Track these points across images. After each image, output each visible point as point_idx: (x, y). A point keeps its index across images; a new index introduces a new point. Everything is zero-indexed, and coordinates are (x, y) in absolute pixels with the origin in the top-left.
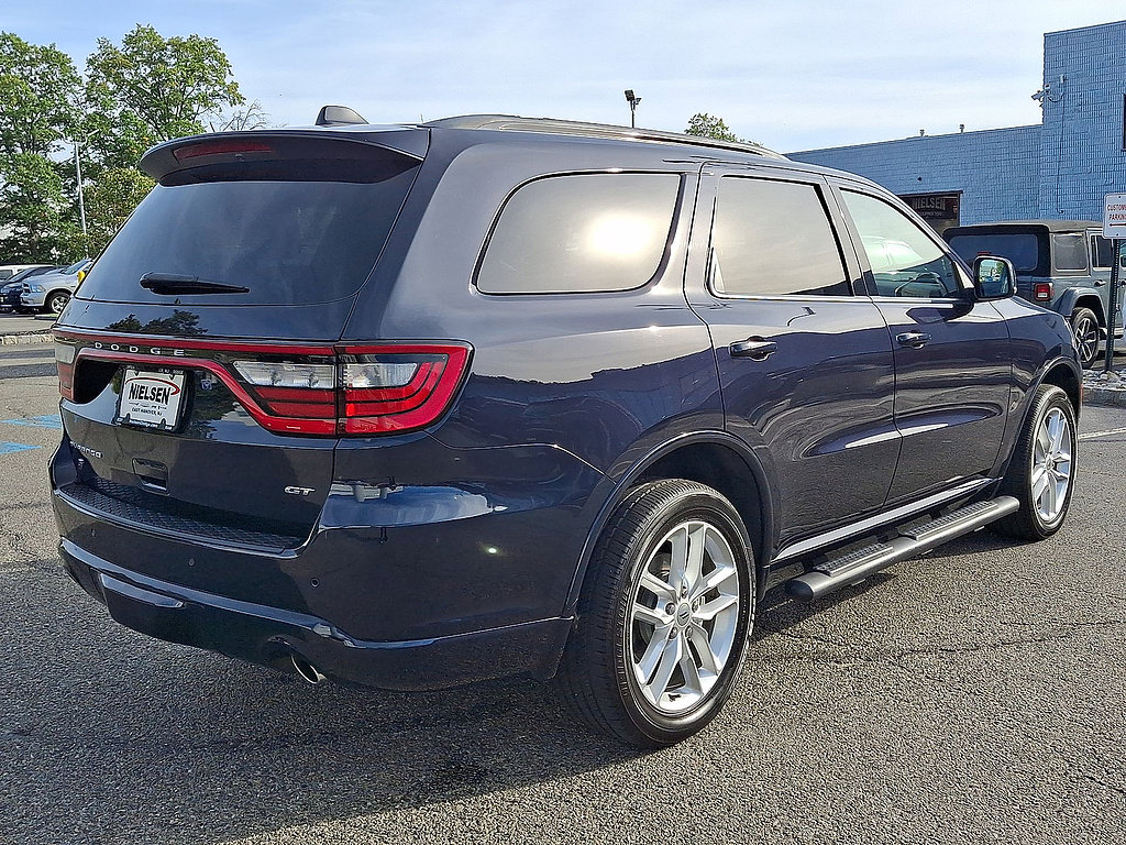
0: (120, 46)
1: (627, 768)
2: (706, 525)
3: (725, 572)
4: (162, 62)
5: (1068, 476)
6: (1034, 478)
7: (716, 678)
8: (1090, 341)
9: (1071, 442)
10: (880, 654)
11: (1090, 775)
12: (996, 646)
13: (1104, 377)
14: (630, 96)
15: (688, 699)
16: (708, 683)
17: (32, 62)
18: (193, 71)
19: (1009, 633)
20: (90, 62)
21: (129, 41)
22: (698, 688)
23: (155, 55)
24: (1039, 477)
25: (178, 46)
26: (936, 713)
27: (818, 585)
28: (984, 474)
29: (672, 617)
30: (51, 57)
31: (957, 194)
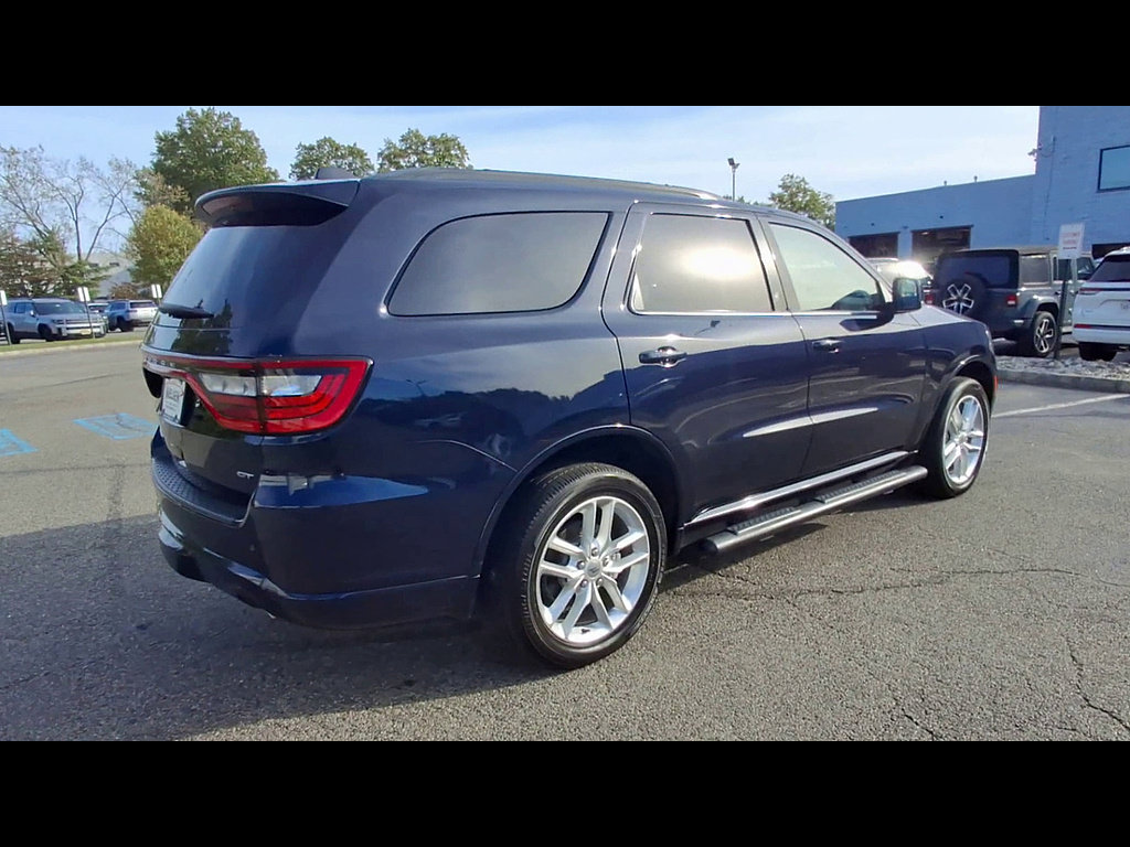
0: (398, 144)
1: (538, 685)
2: (616, 500)
3: (636, 535)
4: (424, 152)
5: (980, 448)
6: (947, 450)
7: (625, 616)
8: (1048, 336)
9: (984, 421)
10: (782, 593)
11: (910, 714)
12: (878, 589)
13: (1052, 364)
14: (731, 162)
15: (596, 633)
16: (616, 621)
17: (343, 157)
18: (444, 157)
19: (895, 577)
20: (380, 155)
21: (404, 139)
22: (607, 624)
23: (421, 149)
24: (951, 451)
25: (434, 142)
26: (804, 648)
27: (723, 543)
28: (899, 449)
29: (582, 572)
30: (355, 152)
31: (968, 227)
